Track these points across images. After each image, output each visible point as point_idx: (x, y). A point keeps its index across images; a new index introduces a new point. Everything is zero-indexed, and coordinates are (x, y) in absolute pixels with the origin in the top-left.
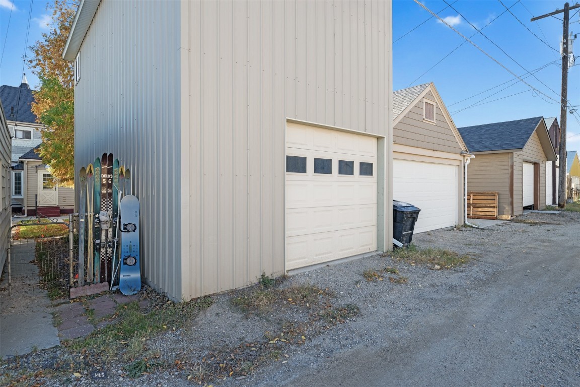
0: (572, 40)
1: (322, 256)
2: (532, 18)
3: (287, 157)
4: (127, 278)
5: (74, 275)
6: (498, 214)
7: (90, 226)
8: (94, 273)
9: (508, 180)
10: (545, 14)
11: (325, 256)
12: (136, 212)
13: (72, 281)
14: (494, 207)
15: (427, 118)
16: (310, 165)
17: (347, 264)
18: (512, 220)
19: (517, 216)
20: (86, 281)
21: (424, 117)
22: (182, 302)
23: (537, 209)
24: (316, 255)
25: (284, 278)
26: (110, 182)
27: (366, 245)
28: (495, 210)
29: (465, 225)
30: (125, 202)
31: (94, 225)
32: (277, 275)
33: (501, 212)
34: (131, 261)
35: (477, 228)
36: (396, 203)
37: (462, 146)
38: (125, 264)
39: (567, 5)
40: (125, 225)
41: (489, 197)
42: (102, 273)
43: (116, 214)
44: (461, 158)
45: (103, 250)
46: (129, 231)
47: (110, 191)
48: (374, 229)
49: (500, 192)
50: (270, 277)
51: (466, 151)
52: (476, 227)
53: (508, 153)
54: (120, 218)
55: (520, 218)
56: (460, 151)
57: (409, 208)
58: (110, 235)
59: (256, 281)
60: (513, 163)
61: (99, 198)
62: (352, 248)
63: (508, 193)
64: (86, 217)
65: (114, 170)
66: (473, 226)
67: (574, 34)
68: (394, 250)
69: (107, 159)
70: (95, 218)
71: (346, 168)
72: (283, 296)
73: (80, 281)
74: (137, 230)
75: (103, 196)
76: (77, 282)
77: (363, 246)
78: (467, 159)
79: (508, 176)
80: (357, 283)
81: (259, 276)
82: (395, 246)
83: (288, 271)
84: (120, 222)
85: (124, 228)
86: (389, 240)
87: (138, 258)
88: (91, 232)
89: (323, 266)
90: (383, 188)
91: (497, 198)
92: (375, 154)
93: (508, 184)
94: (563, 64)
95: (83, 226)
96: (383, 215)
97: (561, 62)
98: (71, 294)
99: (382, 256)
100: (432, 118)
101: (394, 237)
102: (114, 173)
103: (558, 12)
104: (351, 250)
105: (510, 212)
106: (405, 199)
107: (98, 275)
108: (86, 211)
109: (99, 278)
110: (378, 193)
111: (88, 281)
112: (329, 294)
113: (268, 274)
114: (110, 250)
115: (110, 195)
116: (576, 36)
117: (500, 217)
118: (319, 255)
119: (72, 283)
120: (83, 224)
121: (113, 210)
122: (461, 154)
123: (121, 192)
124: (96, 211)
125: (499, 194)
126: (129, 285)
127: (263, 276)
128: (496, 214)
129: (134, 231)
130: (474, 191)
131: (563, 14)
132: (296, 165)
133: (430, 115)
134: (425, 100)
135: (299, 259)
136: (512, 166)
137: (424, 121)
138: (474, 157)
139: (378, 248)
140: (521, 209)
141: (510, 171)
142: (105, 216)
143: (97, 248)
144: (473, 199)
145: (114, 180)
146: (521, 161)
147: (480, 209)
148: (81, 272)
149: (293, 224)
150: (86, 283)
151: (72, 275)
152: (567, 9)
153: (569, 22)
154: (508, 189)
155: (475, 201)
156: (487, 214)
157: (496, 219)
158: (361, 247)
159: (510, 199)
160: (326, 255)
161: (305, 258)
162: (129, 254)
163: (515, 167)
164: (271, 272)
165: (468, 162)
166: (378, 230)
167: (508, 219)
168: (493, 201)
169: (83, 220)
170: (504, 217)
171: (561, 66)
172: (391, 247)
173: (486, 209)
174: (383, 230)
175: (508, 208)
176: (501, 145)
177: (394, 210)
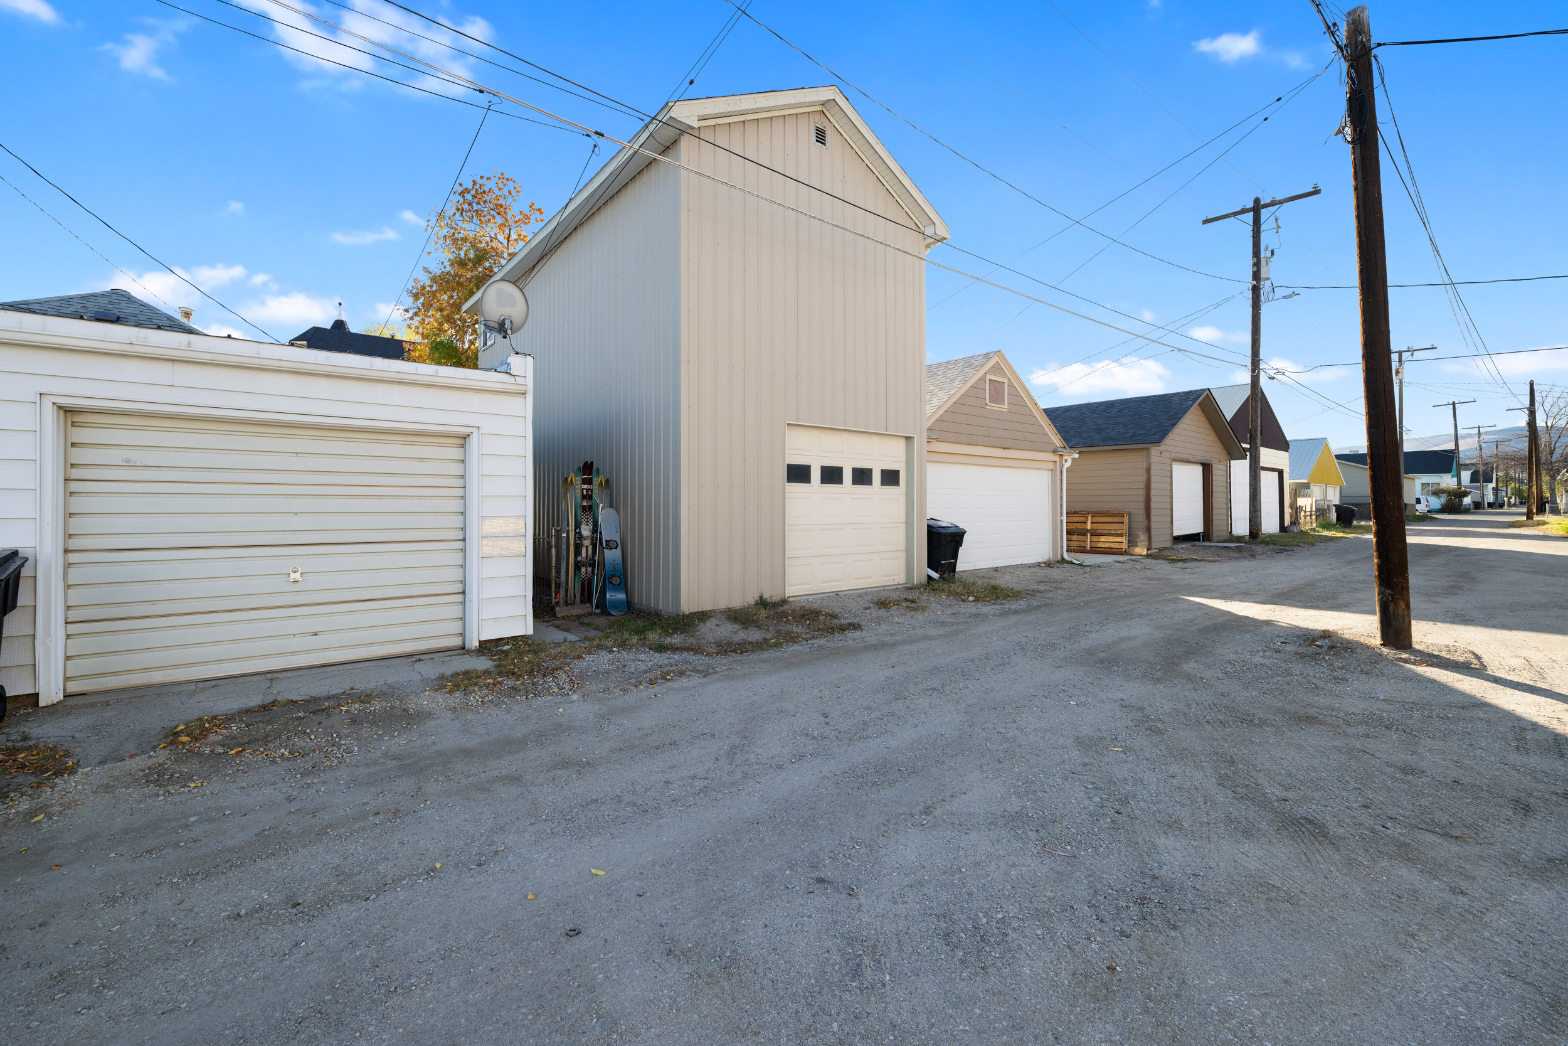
0: (1267, 259)
1: (831, 584)
2: (1205, 219)
3: (789, 466)
4: (613, 597)
5: (556, 595)
6: (1129, 546)
7: (572, 542)
8: (574, 594)
9: (1142, 492)
10: (1226, 213)
11: (834, 583)
12: (616, 527)
13: (554, 601)
14: (1121, 535)
15: (992, 402)
16: (816, 475)
17: (860, 595)
18: (1148, 556)
19: (1161, 550)
20: (566, 602)
21: (988, 401)
22: (681, 614)
23: (1209, 540)
24: (824, 582)
25: (784, 602)
26: (590, 493)
27: (890, 575)
28: (1124, 540)
29: (1063, 561)
30: (604, 515)
31: (575, 541)
32: (776, 599)
33: (1132, 543)
34: (616, 580)
35: (1079, 565)
36: (931, 523)
37: (1056, 440)
38: (611, 583)
39: (1257, 201)
40: (606, 541)
41: (1116, 519)
42: (582, 595)
43: (595, 529)
44: (1057, 459)
45: (583, 569)
46: (611, 549)
47: (590, 504)
48: (902, 556)
49: (1130, 510)
50: (769, 600)
51: (1065, 447)
52: (1077, 562)
53: (1143, 449)
54: (601, 533)
55: (1164, 553)
56: (1054, 447)
57: (951, 529)
58: (590, 552)
59: (752, 602)
60: (1150, 464)
61: (579, 511)
62: (871, 577)
63: (1142, 512)
64: (568, 531)
65: (594, 479)
66: (1075, 561)
67: (1270, 249)
68: (928, 583)
69: (587, 469)
70: (576, 533)
71: (862, 476)
72: (784, 614)
73: (562, 601)
74: (619, 548)
75: (584, 507)
76: (558, 602)
77: (886, 576)
78: (1066, 460)
79: (1142, 485)
80: (868, 608)
81: (757, 598)
82: (929, 577)
83: (788, 597)
84: (601, 539)
85: (606, 545)
86: (922, 570)
87: (622, 577)
88: (572, 548)
89: (830, 594)
90: (913, 503)
91: (1126, 520)
92: (903, 458)
93: (1142, 499)
94: (1253, 298)
95: (564, 541)
96: (913, 537)
97: (1250, 294)
98: (557, 613)
99: (910, 588)
100: (1002, 402)
101: (928, 567)
102: (594, 483)
103: (1244, 211)
104: (869, 580)
105: (1146, 543)
106: (947, 518)
107: (578, 595)
108: (568, 526)
109: (579, 600)
110: (907, 508)
111: (569, 602)
112: (834, 616)
113: (766, 596)
114: (590, 569)
115: (590, 507)
116: (1272, 253)
117: (1131, 551)
118: (827, 582)
119: (553, 603)
120: (565, 539)
121: (593, 525)
122: (1054, 452)
123: (601, 505)
124: (578, 526)
125: (1130, 515)
126: (616, 604)
127: (761, 597)
128: (1125, 546)
129: (616, 548)
130: (1092, 510)
131: (1251, 214)
132: (798, 474)
133: (997, 397)
134: (988, 377)
135: (802, 584)
136: (1148, 470)
137: (987, 407)
138: (1077, 456)
139: (907, 580)
140: (1169, 538)
141: (1145, 477)
142: (586, 531)
143: (578, 566)
144: (1092, 523)
145: (594, 492)
146: (1168, 461)
147: (1103, 539)
148: (562, 591)
149: (795, 543)
150: (566, 604)
151: (553, 594)
152: (1257, 208)
153: (1261, 230)
154: (1142, 505)
155: (1095, 526)
156: (1113, 545)
157: (1125, 553)
158: (883, 576)
159: (1146, 523)
160: (836, 583)
161: (809, 584)
162: (613, 573)
163: (1153, 472)
164: (770, 595)
165: (1068, 464)
166: (907, 557)
167: (1143, 554)
168: (1121, 525)
169: (564, 535)
170: (1137, 550)
171: (1250, 302)
172: (924, 580)
173: (1111, 539)
174: (913, 556)
175: (1143, 537)
176: (1134, 435)
177: (929, 532)
